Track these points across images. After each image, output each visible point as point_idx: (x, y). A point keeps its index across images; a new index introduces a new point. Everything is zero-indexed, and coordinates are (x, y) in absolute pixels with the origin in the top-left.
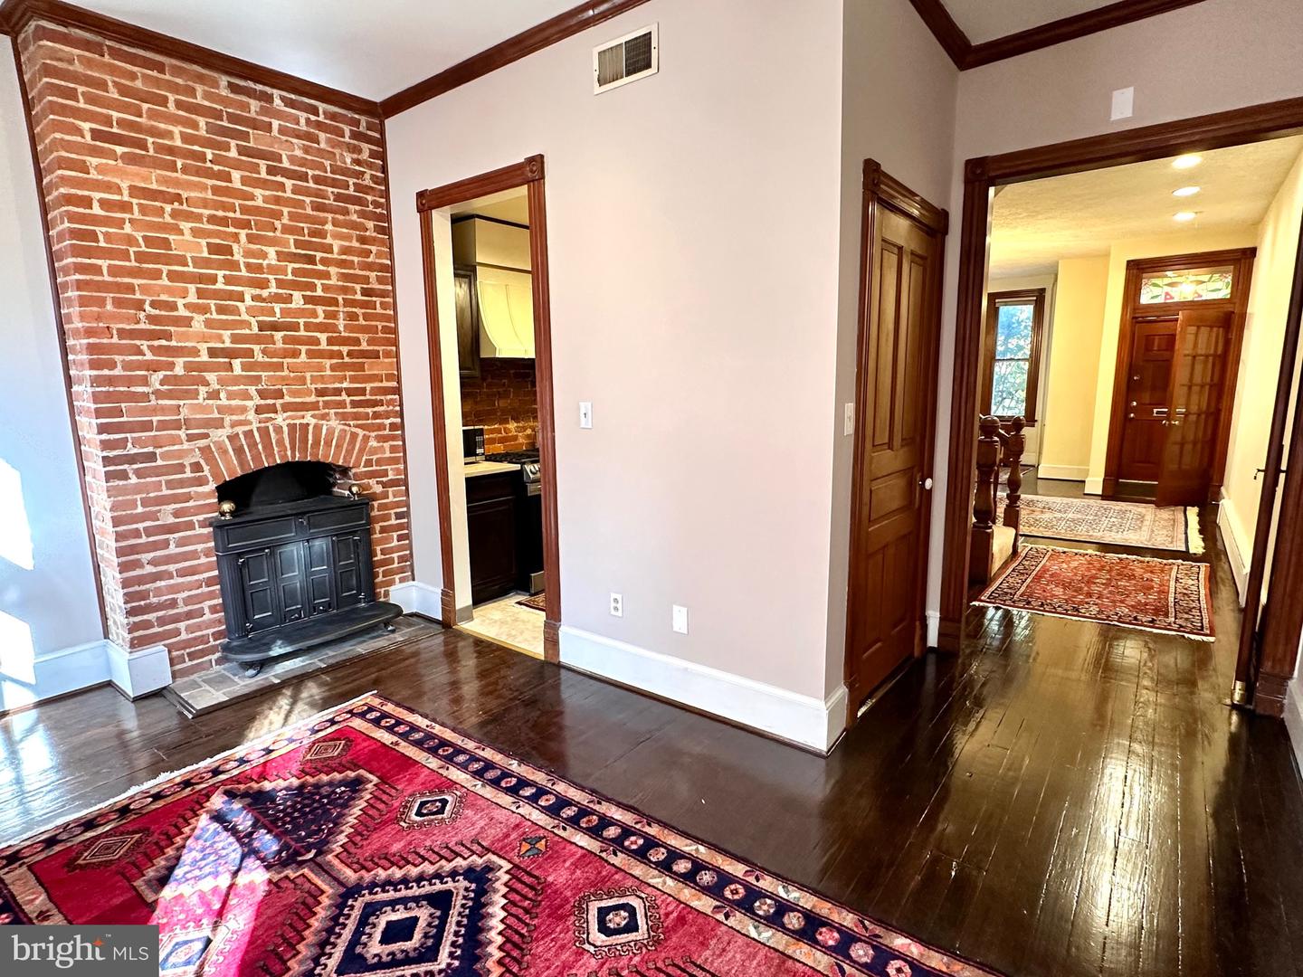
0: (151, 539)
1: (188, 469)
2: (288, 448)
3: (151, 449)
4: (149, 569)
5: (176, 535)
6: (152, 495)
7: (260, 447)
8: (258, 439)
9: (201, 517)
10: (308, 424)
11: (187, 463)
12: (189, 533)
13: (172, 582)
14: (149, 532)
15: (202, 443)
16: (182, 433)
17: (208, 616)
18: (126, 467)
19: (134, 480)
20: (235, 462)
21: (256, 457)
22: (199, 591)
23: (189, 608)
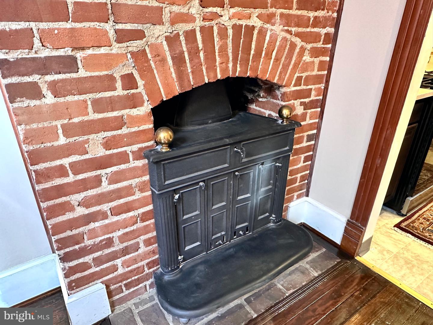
0: (81, 177)
1: (119, 84)
2: (231, 59)
3: (68, 51)
4: (81, 211)
5: (109, 170)
6: (76, 120)
7: (202, 54)
8: (201, 46)
9: (135, 148)
10: (253, 27)
11: (117, 76)
12: (123, 167)
13: (107, 222)
14: (77, 168)
15: (135, 45)
16: (109, 27)
17: (143, 249)
18: (35, 78)
19: (49, 99)
20: (174, 75)
21: (197, 71)
22: (135, 227)
23: (125, 244)
